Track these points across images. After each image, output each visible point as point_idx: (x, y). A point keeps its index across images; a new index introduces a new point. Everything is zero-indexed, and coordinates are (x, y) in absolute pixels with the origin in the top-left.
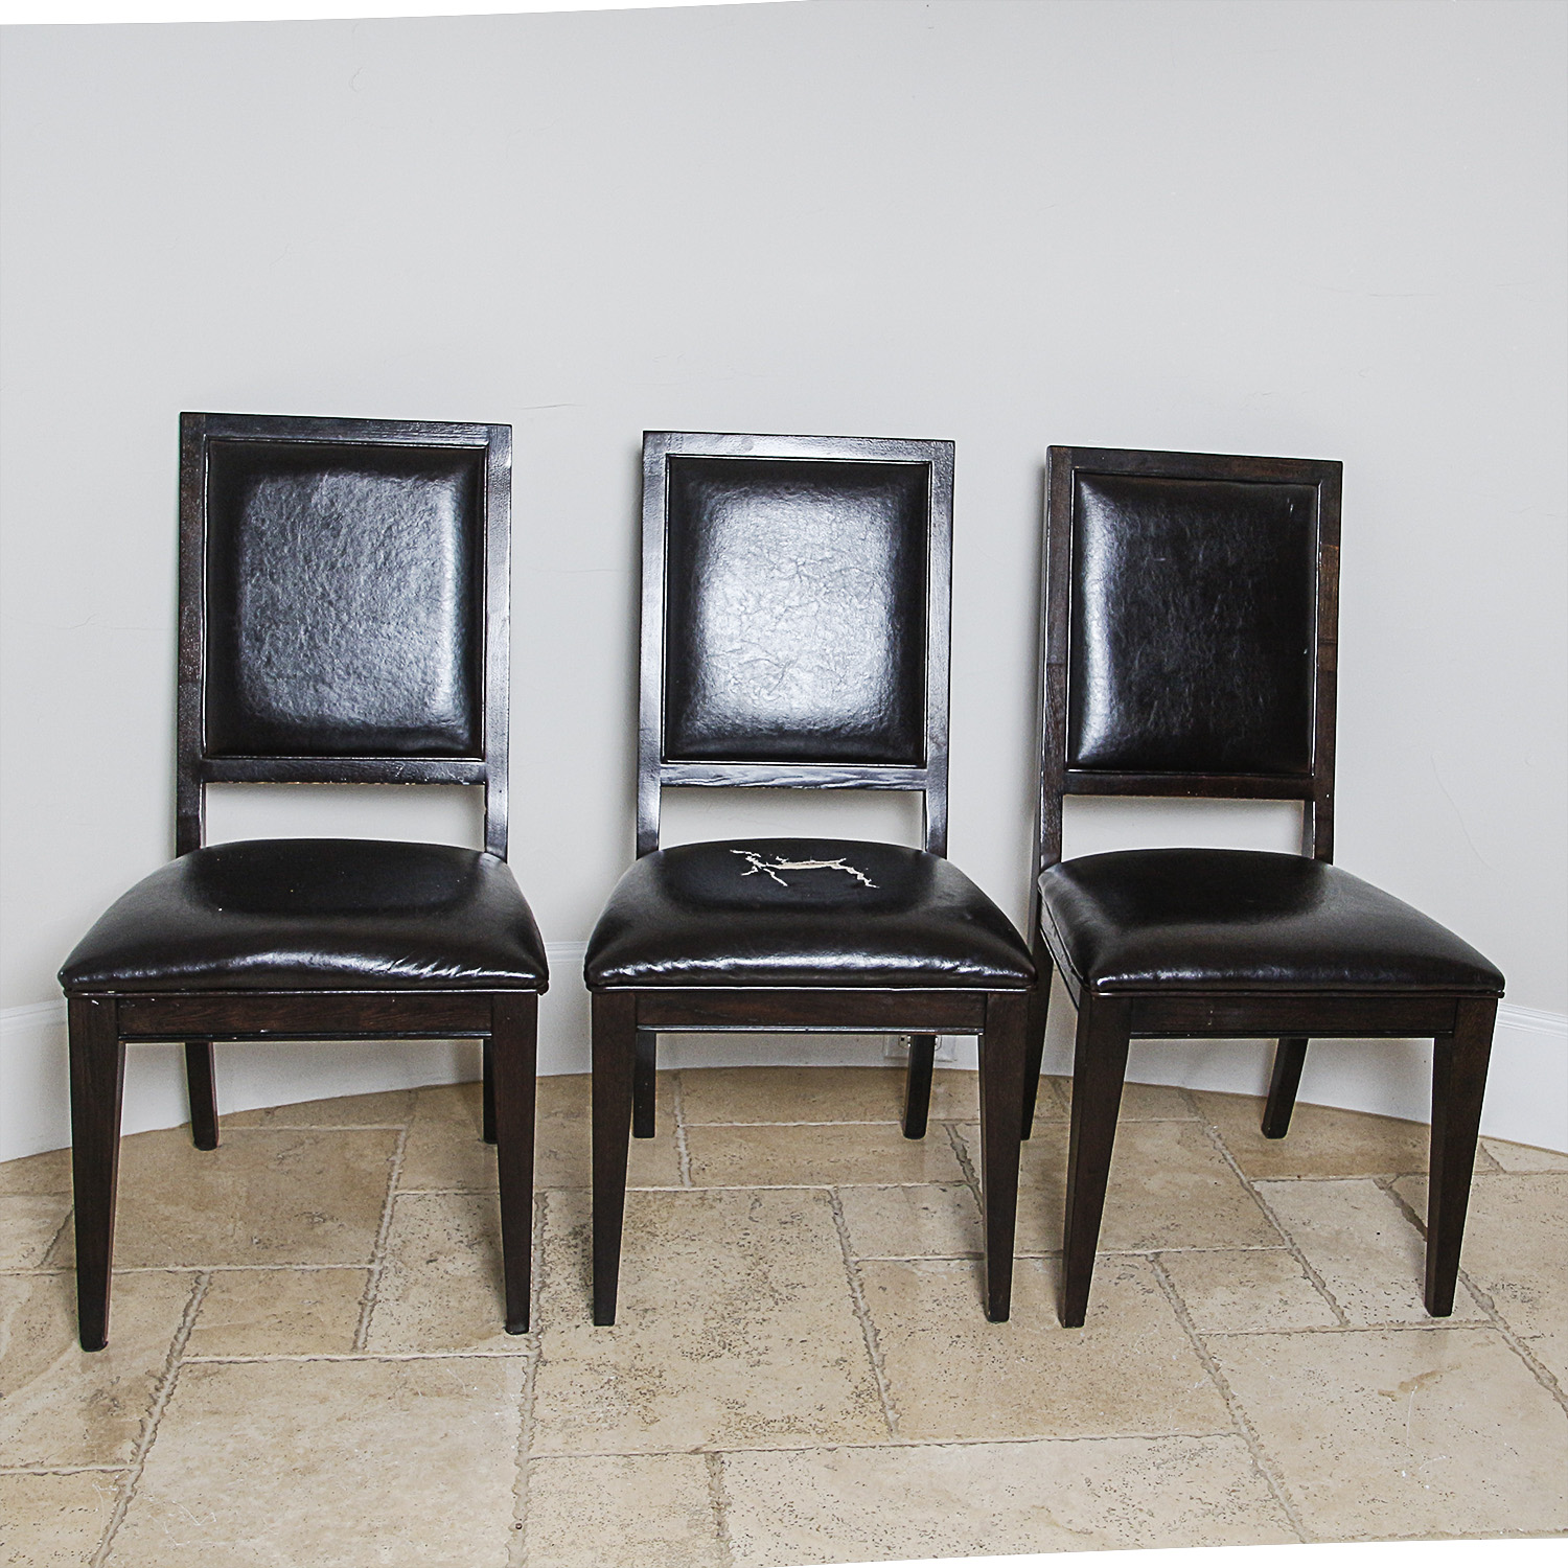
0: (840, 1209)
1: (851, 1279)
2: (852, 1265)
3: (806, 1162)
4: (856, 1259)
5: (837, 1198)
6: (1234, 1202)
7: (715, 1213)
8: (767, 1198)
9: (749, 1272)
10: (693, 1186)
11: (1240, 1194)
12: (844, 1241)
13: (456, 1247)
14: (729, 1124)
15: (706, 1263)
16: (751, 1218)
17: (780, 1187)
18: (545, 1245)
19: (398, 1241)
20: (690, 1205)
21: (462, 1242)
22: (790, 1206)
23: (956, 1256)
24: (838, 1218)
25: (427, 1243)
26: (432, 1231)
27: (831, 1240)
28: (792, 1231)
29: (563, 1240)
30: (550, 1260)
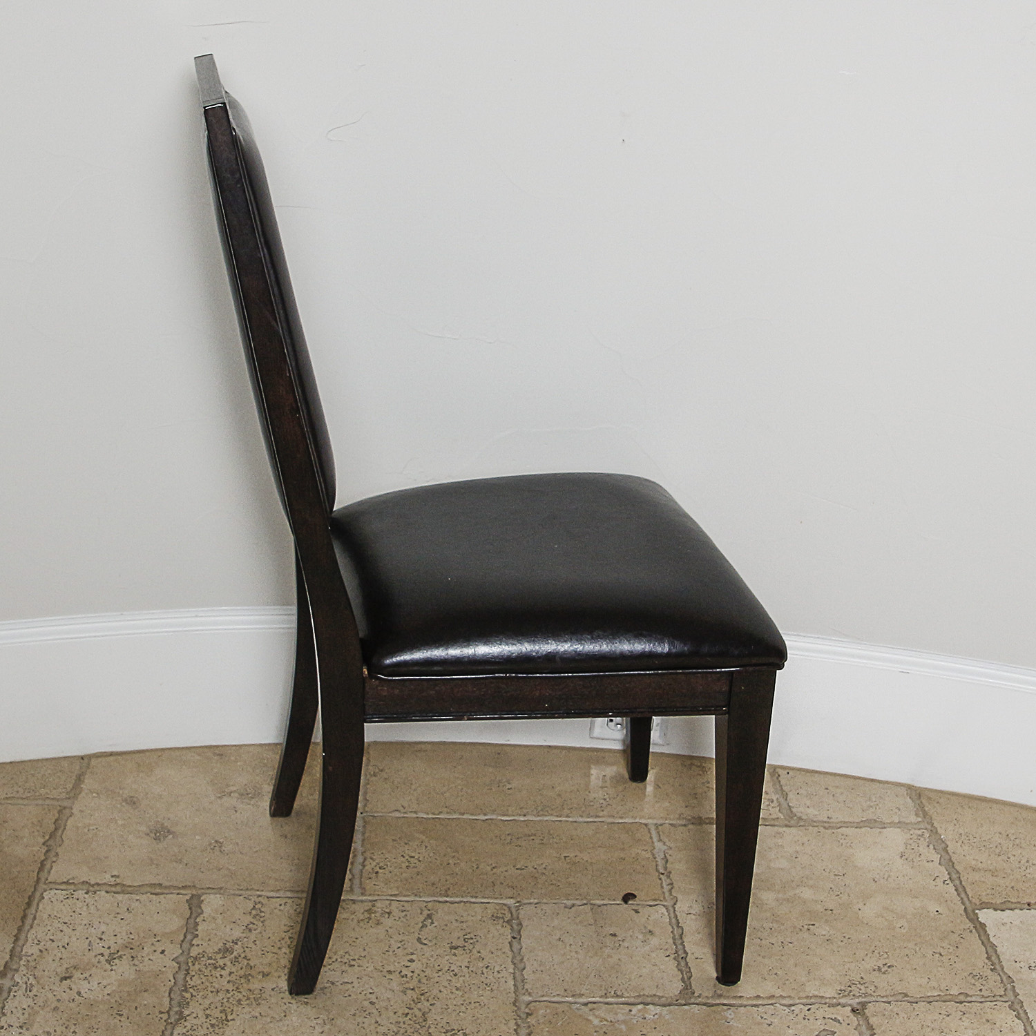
0: (519, 932)
1: (518, 1026)
2: (523, 1007)
3: (489, 868)
4: (527, 998)
5: (518, 918)
6: (955, 937)
7: (380, 931)
8: (442, 914)
9: (407, 1011)
10: (363, 894)
11: (962, 927)
12: (518, 973)
13: (95, 961)
14: (415, 815)
15: (361, 997)
16: (419, 940)
17: (457, 899)
18: (190, 964)
19: (34, 950)
20: (355, 921)
21: (102, 955)
22: (464, 925)
23: (640, 1000)
24: (515, 943)
25: (65, 954)
26: (74, 939)
27: (504, 973)
28: (461, 959)
29: (210, 958)
30: (192, 983)
